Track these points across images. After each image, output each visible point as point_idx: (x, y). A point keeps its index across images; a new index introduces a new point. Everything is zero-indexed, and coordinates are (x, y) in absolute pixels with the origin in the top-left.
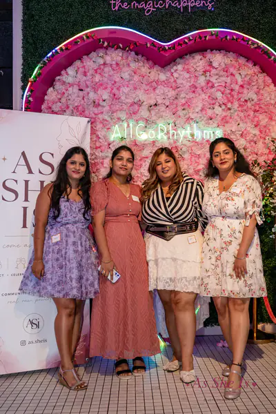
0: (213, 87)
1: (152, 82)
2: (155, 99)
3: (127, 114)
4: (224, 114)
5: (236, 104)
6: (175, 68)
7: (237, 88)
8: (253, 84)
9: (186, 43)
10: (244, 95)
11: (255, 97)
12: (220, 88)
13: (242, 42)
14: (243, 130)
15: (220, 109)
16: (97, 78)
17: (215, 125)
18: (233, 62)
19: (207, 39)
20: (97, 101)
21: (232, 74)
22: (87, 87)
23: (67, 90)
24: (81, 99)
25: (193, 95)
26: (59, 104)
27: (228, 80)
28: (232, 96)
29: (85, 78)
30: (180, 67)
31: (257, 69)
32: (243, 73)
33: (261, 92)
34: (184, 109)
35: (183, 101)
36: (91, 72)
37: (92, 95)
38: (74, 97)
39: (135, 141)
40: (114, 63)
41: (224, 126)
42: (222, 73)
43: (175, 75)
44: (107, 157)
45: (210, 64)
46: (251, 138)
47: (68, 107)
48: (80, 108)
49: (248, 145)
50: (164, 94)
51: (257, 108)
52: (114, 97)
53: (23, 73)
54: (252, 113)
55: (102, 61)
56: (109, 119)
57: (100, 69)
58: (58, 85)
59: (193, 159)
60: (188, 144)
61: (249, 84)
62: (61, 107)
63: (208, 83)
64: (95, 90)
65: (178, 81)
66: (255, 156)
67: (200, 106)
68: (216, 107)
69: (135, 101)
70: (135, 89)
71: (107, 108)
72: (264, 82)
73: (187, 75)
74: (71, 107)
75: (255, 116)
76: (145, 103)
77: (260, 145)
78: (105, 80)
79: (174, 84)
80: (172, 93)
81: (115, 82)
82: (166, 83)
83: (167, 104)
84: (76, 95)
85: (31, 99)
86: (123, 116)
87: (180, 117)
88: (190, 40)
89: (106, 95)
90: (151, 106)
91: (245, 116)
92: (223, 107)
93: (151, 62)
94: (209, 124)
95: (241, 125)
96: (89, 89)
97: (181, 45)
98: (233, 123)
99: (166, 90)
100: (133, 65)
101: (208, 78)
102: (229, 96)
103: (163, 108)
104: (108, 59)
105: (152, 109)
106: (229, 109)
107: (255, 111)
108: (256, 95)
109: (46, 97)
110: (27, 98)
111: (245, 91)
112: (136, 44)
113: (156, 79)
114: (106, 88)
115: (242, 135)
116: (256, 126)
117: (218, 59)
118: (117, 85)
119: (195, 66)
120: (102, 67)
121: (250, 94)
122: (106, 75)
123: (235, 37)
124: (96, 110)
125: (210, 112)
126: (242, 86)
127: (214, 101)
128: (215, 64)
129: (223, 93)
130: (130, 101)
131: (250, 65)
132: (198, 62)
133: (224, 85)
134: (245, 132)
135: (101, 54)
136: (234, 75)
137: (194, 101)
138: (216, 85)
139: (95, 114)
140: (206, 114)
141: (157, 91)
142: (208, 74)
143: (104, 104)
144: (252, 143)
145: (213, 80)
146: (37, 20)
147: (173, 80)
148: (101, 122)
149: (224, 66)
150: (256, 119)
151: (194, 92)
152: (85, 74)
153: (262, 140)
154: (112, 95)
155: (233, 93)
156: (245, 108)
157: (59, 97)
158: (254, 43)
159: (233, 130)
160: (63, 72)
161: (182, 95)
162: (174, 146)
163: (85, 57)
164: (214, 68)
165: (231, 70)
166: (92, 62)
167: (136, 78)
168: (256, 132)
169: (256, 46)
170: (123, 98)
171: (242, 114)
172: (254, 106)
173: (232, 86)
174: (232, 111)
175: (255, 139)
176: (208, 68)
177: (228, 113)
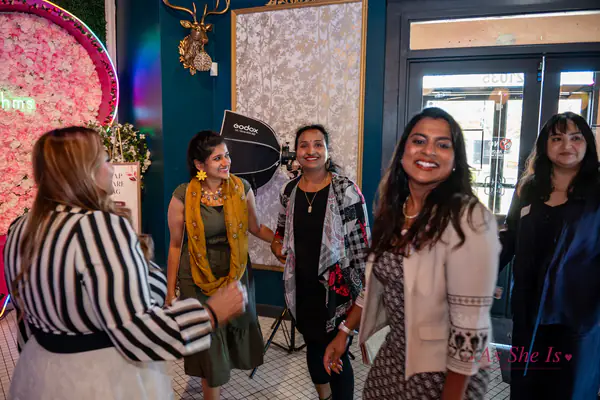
0: (22, 52)
4: (36, 83)
5: (49, 74)
7: (50, 56)
8: (68, 54)
10: (57, 65)
11: (69, 68)
12: (29, 55)
13: (53, 13)
14: (58, 100)
15: (31, 78)
17: (26, 94)
18: (45, 29)
21: (44, 41)
27: (40, 47)
28: (45, 64)
31: (71, 39)
32: (57, 42)
33: (76, 63)
41: (36, 96)
42: (32, 39)
45: (19, 28)
46: (67, 110)
49: (64, 117)
51: (73, 80)
54: (67, 84)
61: (63, 53)
63: (16, 49)
67: (7, 73)
68: (27, 75)
72: (80, 53)
75: (70, 88)
91: (59, 87)
92: (35, 76)
94: (18, 93)
95: (55, 96)
98: (46, 93)
101: (16, 43)
102: (41, 64)
106: (42, 79)
107: (71, 82)
108: (70, 66)
111: (59, 60)
115: (56, 107)
116: (72, 97)
117: (27, 23)
121: (64, 64)
123: (45, 7)
125: (20, 80)
126: (55, 55)
127: (23, 69)
128: (24, 29)
129: (33, 61)
131: (64, 34)
132: (3, 24)
133: (35, 51)
134: (60, 103)
136: (46, 43)
138: (25, 51)
140: (15, 82)
142: (16, 39)
144: (68, 115)
145: (22, 45)
149: (34, 31)
150: (72, 91)
153: (78, 112)
155: (46, 61)
156: (59, 78)
158: (66, 16)
159: (47, 101)
164: (22, 32)
165: (43, 37)
168: (73, 105)
169: (69, 19)
171: (56, 85)
172: (70, 76)
173: (45, 53)
174: (44, 81)
175: (71, 111)
176: (16, 32)
177: (41, 83)
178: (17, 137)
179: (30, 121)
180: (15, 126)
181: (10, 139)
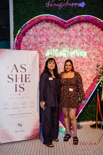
0: (83, 36)
1: (61, 34)
2: (62, 41)
3: (52, 46)
4: (87, 46)
5: (92, 43)
6: (69, 29)
7: (92, 36)
8: (98, 35)
9: (74, 21)
10: (94, 39)
11: (99, 40)
13: (94, 20)
14: (94, 52)
15: (86, 44)
16: (41, 33)
17: (84, 50)
18: (91, 27)
19: (82, 19)
20: (41, 42)
21: (90, 31)
22: (37, 36)
23: (30, 37)
24: (35, 41)
25: (76, 39)
26: (27, 43)
27: (89, 33)
28: (90, 40)
29: (36, 33)
30: (71, 29)
31: (100, 29)
32: (95, 31)
33: (101, 38)
34: (73, 45)
35: (73, 42)
36: (39, 30)
37: (39, 40)
38: (33, 40)
39: (55, 56)
40: (47, 27)
41: (87, 51)
42: (87, 31)
43: (70, 32)
44: (45, 62)
45: (83, 28)
46: (97, 55)
47: (30, 44)
48: (35, 44)
49: (96, 58)
50: (65, 39)
51: (99, 44)
52: (48, 40)
53: (14, 31)
54: (97, 46)
55: (43, 27)
56: (45, 48)
57: (42, 29)
58: (27, 36)
59: (76, 63)
60: (74, 57)
61: (97, 35)
62: (28, 44)
63: (81, 35)
64: (40, 38)
65: (71, 34)
66: (98, 62)
67: (79, 43)
68: (85, 44)
69: (55, 42)
70: (55, 37)
71: (45, 44)
72: (102, 34)
73: (74, 32)
74: (32, 44)
75: (99, 47)
76: (58, 42)
77: (100, 58)
78: (44, 33)
79: (69, 35)
80: (68, 39)
81: (48, 34)
82: (66, 35)
83: (67, 42)
84: (33, 39)
85: (17, 42)
86: (50, 47)
87: (71, 47)
88: (75, 20)
89: (44, 39)
90: (61, 43)
91: (95, 47)
92: (87, 44)
93: (61, 27)
94: (82, 50)
95: (93, 50)
96: (38, 37)
97: (72, 21)
98: (91, 49)
99: (66, 37)
100: (54, 28)
101: (82, 33)
102: (89, 39)
103: (65, 44)
104: (45, 26)
105: (61, 45)
106: (89, 45)
107: (99, 45)
108: (99, 39)
109: (22, 40)
110: (16, 41)
111: (95, 38)
112: (55, 21)
113: (63, 33)
114: (44, 37)
115: (94, 54)
116: (99, 51)
117: (86, 26)
118: (48, 35)
119: (77, 29)
120: (43, 29)
121: (97, 39)
122: (44, 32)
123: (92, 18)
124: (41, 45)
125: (82, 46)
126: (94, 36)
127: (84, 42)
128: (85, 28)
129: (87, 39)
130: (53, 42)
131: (97, 28)
132: (78, 27)
133: (87, 35)
134: (95, 53)
135: (42, 24)
136: (91, 32)
137: (76, 42)
138: (84, 35)
139: (40, 46)
140: (81, 46)
141: (63, 38)
142: (82, 31)
143: (44, 43)
144: (97, 57)
145: (84, 33)
146: (18, 11)
147: (68, 34)
148: (43, 49)
149: (88, 28)
150: (99, 48)
151: (76, 38)
152: (37, 31)
153: (101, 56)
154: (46, 39)
155: (91, 38)
156: (95, 44)
157: (27, 40)
158: (99, 21)
159: (91, 52)
160: (29, 31)
161: (72, 39)
162: (69, 58)
163: (36, 25)
164: (84, 29)
165: (90, 30)
166: (39, 27)
167: (55, 33)
168: (99, 53)
169: (100, 22)
170: (51, 41)
171: (94, 46)
172: (98, 43)
173: (90, 36)
174: (90, 45)
175: (98, 56)
176: (82, 29)
177: (89, 46)
178: (80, 65)
179: (84, 60)
180: (80, 61)
181: (78, 66)
